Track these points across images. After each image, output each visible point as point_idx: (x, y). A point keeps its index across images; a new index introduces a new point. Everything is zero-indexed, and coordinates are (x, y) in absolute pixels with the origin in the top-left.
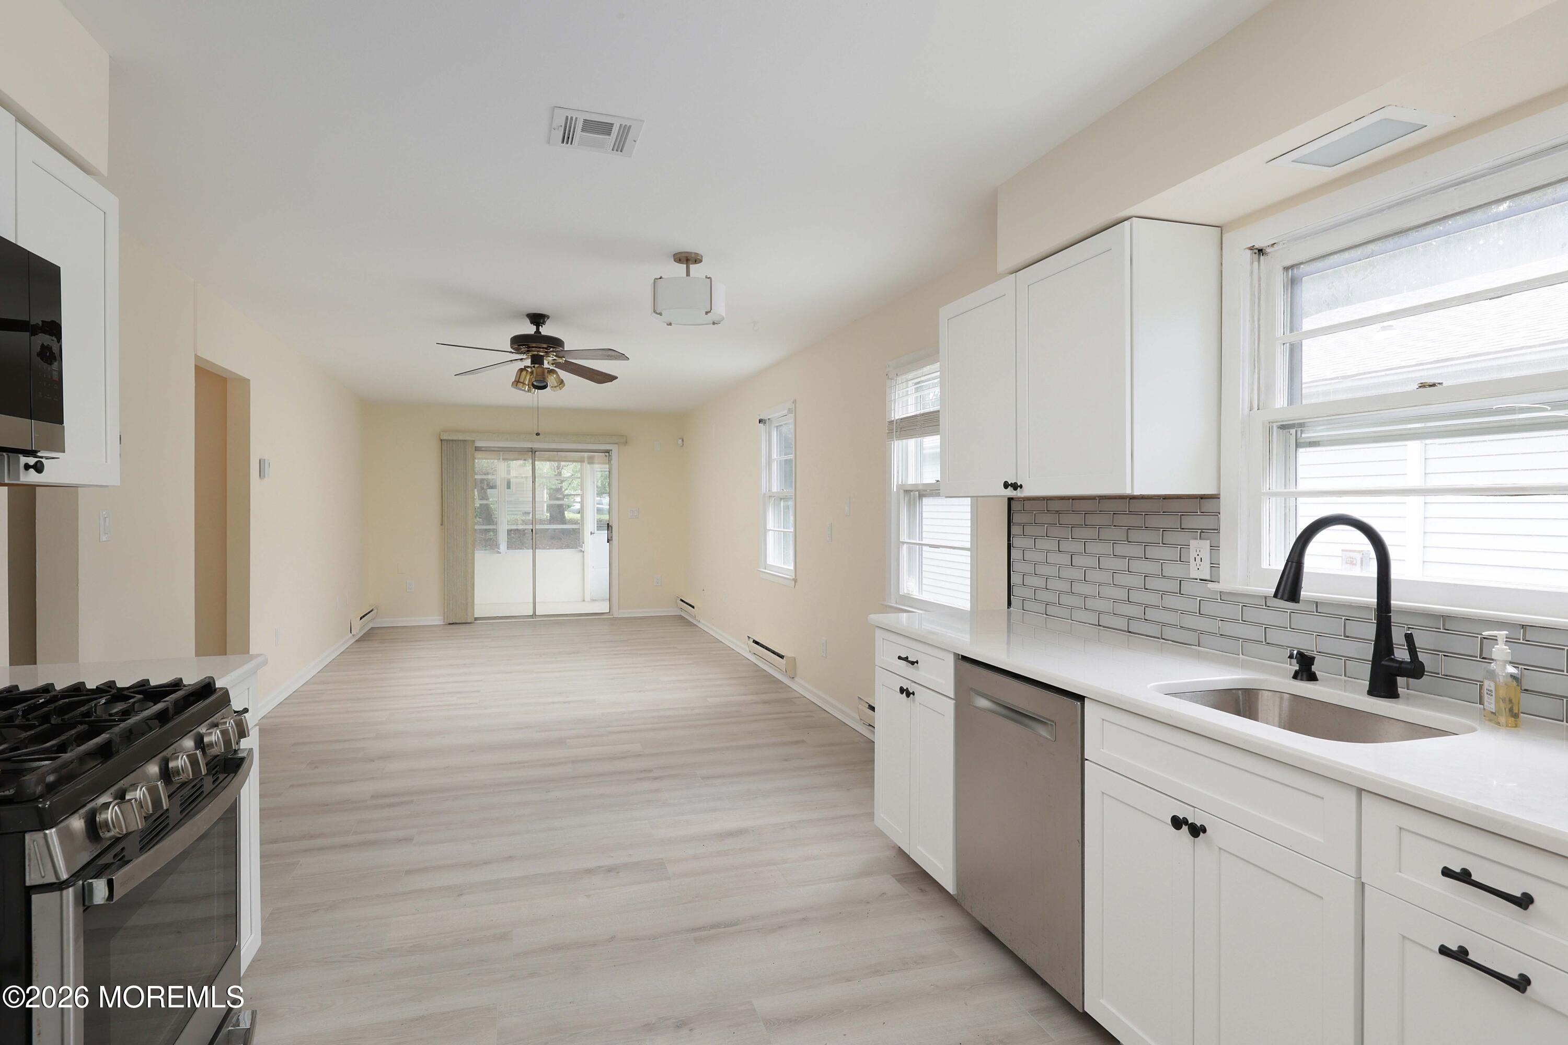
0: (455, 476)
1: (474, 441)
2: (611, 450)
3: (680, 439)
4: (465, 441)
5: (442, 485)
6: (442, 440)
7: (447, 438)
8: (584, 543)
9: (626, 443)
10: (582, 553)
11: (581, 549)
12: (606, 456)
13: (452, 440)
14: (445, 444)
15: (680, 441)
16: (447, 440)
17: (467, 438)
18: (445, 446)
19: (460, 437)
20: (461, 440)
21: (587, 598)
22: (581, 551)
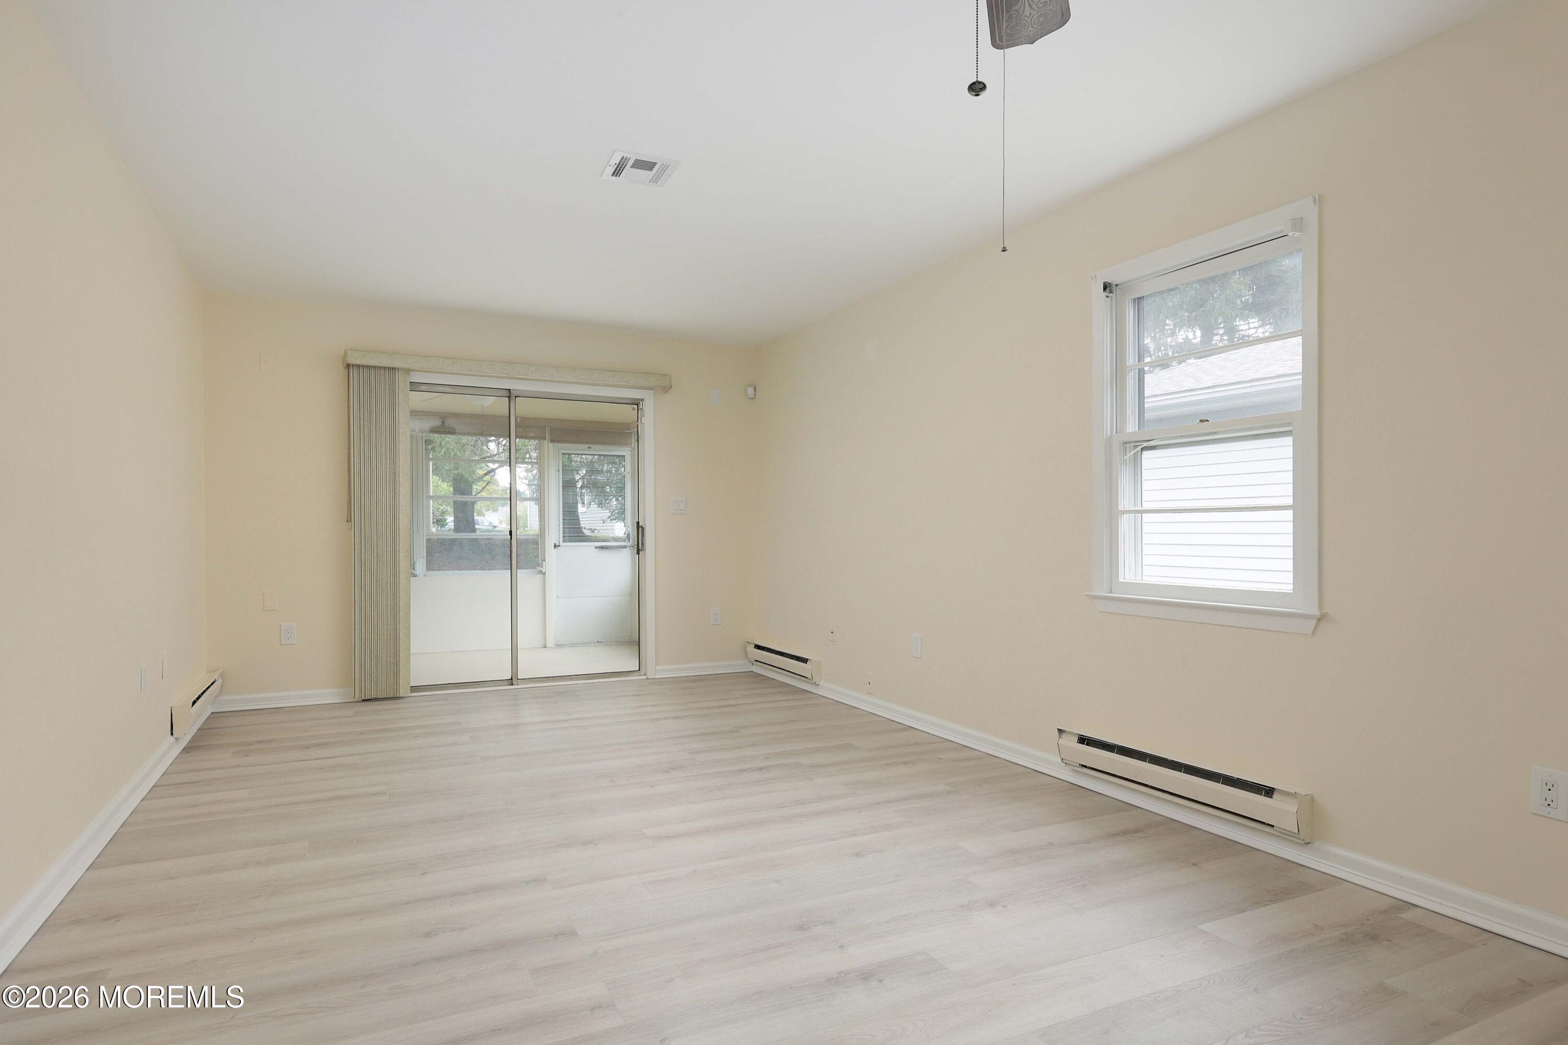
0: (374, 433)
1: (408, 371)
2: (643, 400)
3: (750, 386)
4: (394, 369)
5: (349, 449)
6: (348, 366)
7: (359, 362)
8: (545, 561)
9: (667, 389)
10: (542, 575)
11: (542, 569)
12: (634, 409)
13: (369, 367)
14: (355, 372)
15: (750, 391)
16: (358, 366)
17: (396, 365)
18: (356, 376)
19: (386, 363)
20: (385, 368)
21: (550, 642)
22: (541, 572)
